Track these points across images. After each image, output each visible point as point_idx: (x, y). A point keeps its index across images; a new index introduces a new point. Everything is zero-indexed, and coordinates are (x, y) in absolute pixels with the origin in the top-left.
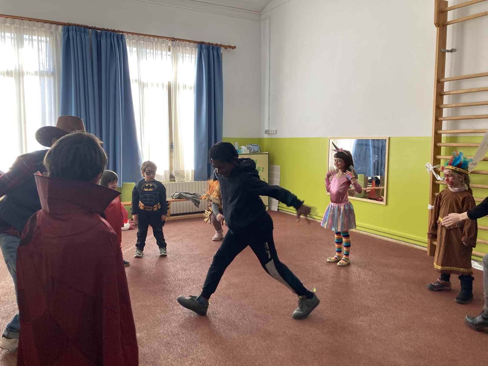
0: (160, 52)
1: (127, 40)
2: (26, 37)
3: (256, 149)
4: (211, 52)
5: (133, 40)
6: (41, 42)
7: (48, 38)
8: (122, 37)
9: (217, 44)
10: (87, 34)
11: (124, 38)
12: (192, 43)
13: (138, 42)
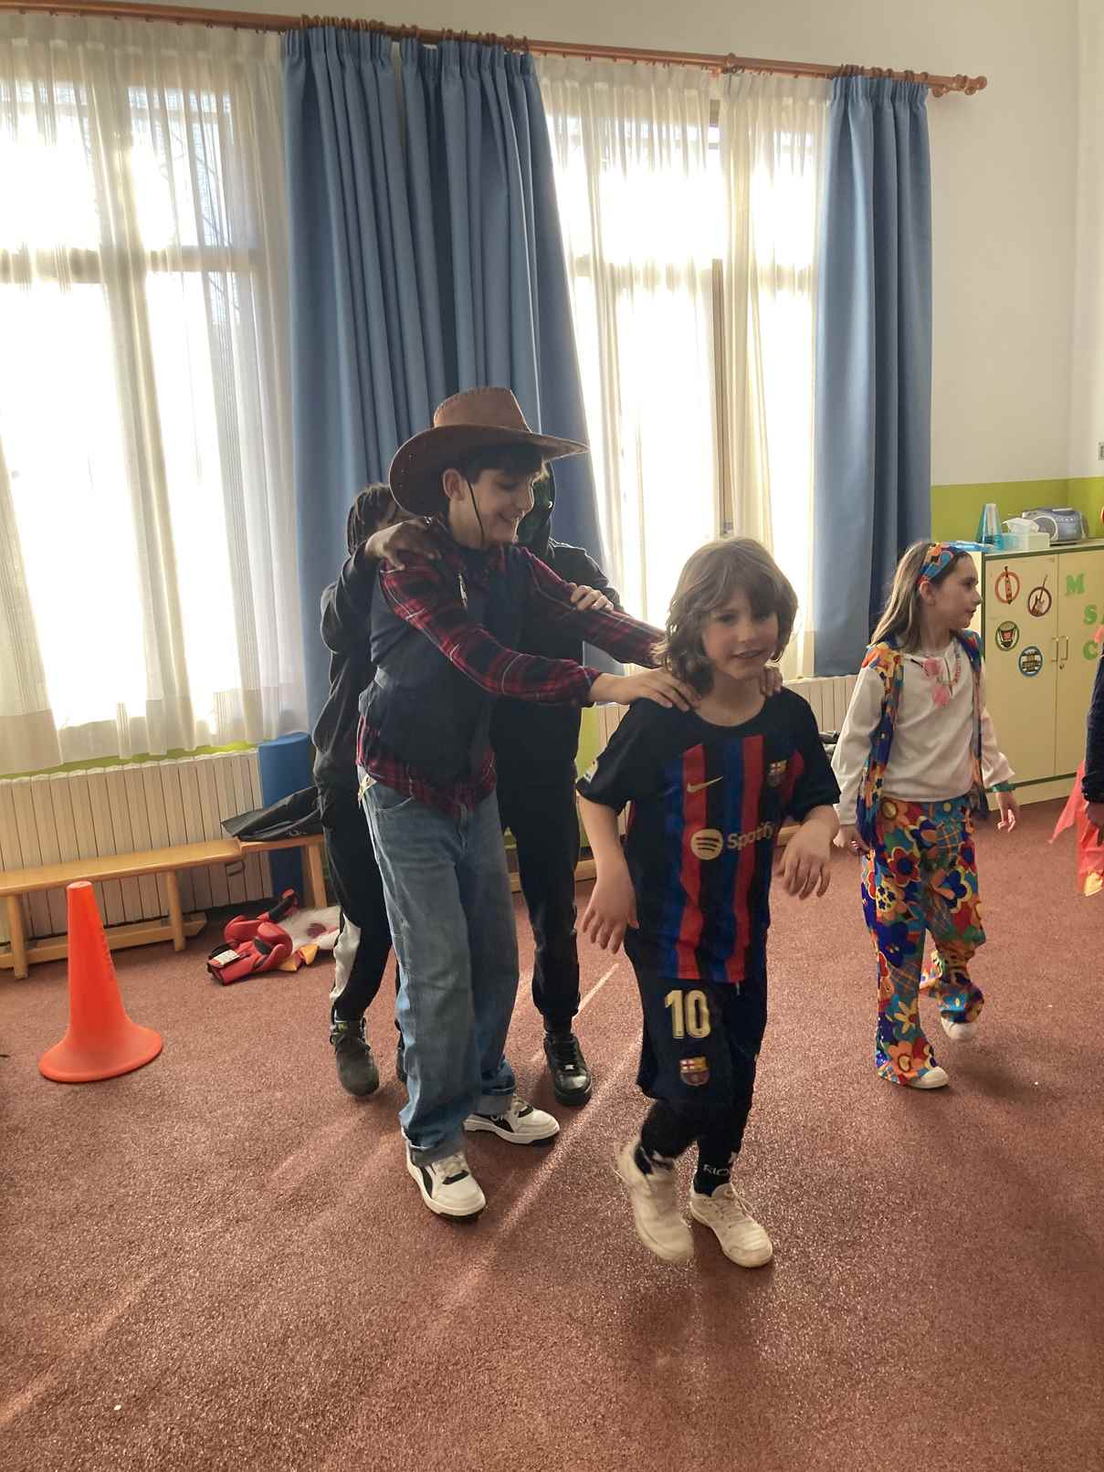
0: (676, 131)
1: (544, 82)
2: (138, 97)
3: (1069, 526)
4: (889, 111)
5: (568, 84)
6: (201, 122)
7: (227, 101)
8: (525, 68)
9: (909, 75)
10: (382, 63)
11: (534, 74)
12: (805, 81)
13: (589, 89)
